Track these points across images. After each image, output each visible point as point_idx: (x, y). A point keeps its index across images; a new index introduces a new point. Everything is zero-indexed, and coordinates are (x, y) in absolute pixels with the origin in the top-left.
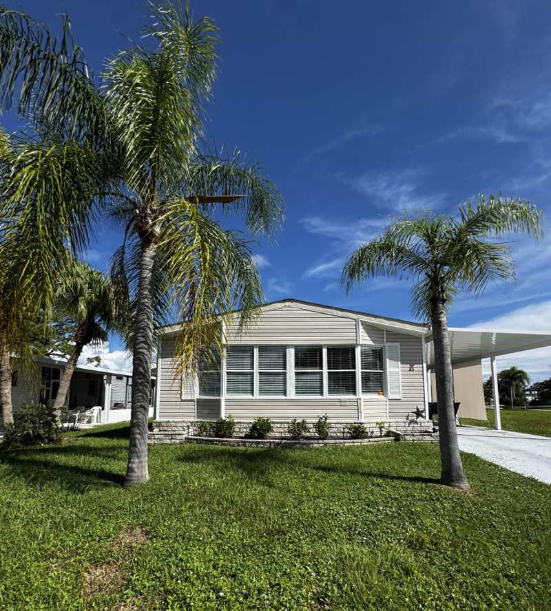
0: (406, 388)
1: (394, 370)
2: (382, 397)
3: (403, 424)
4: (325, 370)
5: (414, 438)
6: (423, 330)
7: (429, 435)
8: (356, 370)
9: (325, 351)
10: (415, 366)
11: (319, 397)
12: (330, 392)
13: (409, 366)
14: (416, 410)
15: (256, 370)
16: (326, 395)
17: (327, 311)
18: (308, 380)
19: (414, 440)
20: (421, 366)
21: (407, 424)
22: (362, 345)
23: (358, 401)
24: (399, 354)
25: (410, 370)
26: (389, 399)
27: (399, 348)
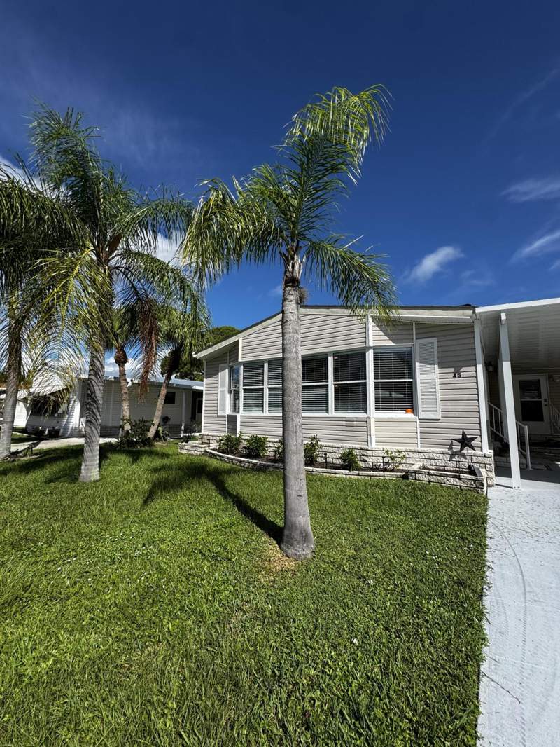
0: (449, 403)
1: (428, 377)
2: (411, 415)
3: (441, 457)
4: (331, 383)
5: (431, 478)
6: (464, 315)
7: (455, 477)
8: (367, 381)
9: (331, 360)
10: (464, 369)
11: (323, 415)
12: (336, 409)
13: (452, 370)
14: (460, 437)
15: (266, 387)
16: (332, 413)
17: (332, 312)
18: (314, 395)
19: (430, 482)
20: (474, 368)
21: (448, 457)
22: (374, 348)
23: (367, 420)
24: (436, 355)
25: (455, 377)
26: (420, 419)
27: (436, 345)
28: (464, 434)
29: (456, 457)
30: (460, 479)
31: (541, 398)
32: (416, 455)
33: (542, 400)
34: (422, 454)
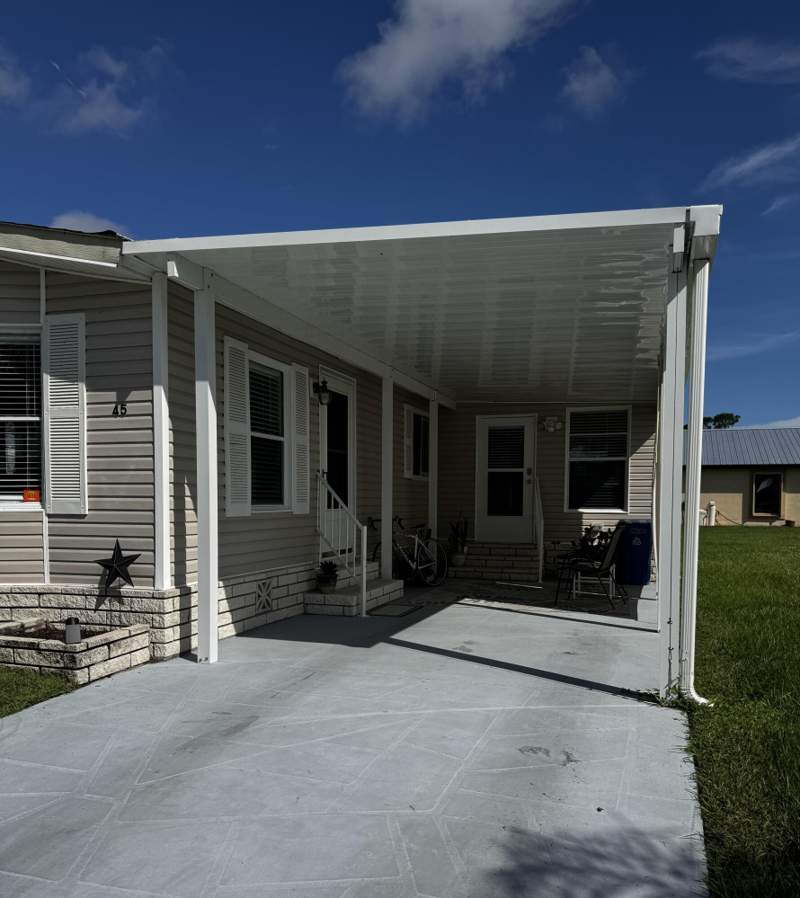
0: (103, 476)
1: (66, 412)
2: (35, 506)
3: (80, 602)
10: (132, 395)
14: (112, 554)
20: (148, 393)
21: (93, 602)
24: (82, 358)
25: (115, 414)
26: (49, 516)
27: (82, 331)
28: (118, 550)
29: (107, 602)
30: (39, 650)
31: (522, 467)
32: (33, 601)
33: (524, 470)
34: (45, 597)
